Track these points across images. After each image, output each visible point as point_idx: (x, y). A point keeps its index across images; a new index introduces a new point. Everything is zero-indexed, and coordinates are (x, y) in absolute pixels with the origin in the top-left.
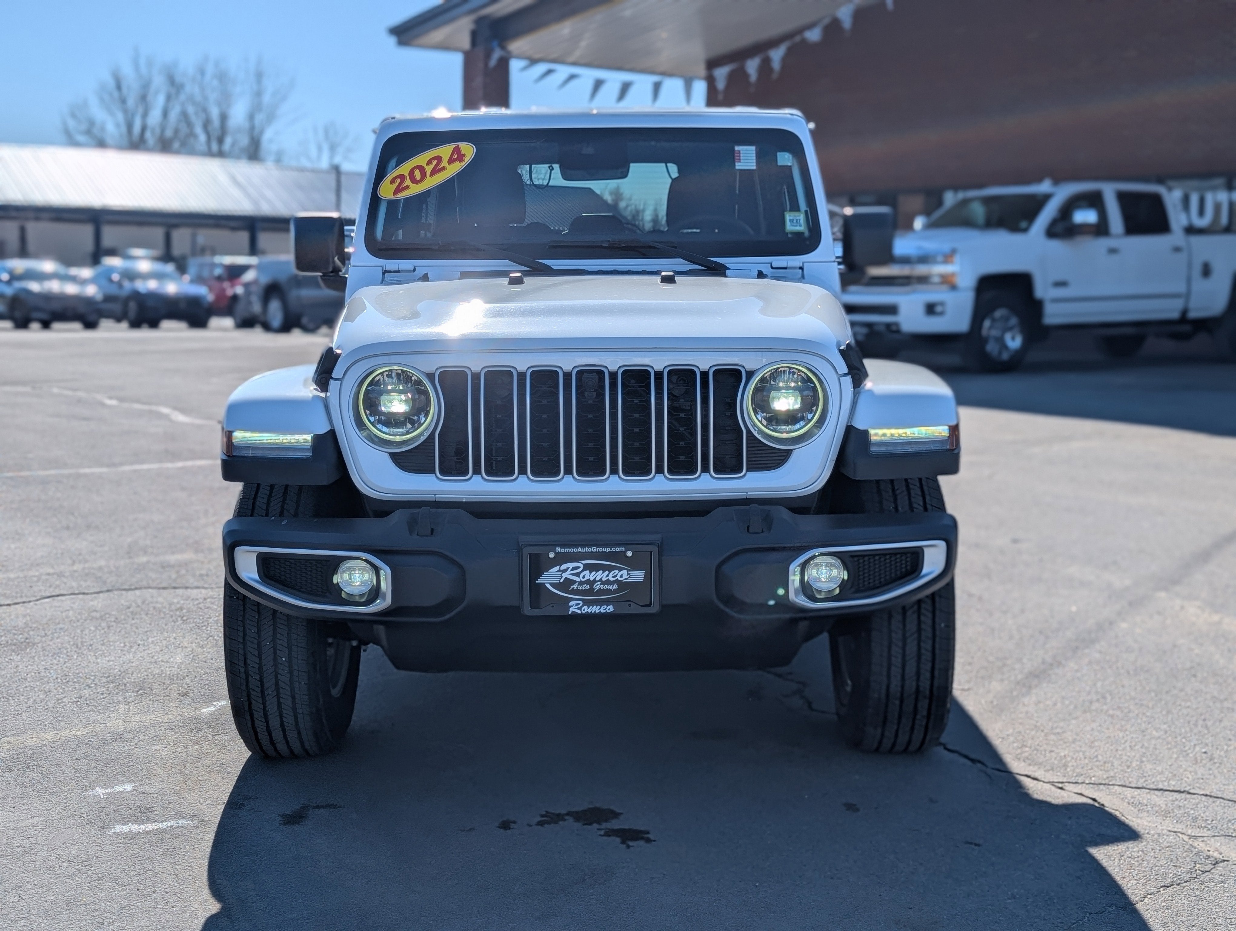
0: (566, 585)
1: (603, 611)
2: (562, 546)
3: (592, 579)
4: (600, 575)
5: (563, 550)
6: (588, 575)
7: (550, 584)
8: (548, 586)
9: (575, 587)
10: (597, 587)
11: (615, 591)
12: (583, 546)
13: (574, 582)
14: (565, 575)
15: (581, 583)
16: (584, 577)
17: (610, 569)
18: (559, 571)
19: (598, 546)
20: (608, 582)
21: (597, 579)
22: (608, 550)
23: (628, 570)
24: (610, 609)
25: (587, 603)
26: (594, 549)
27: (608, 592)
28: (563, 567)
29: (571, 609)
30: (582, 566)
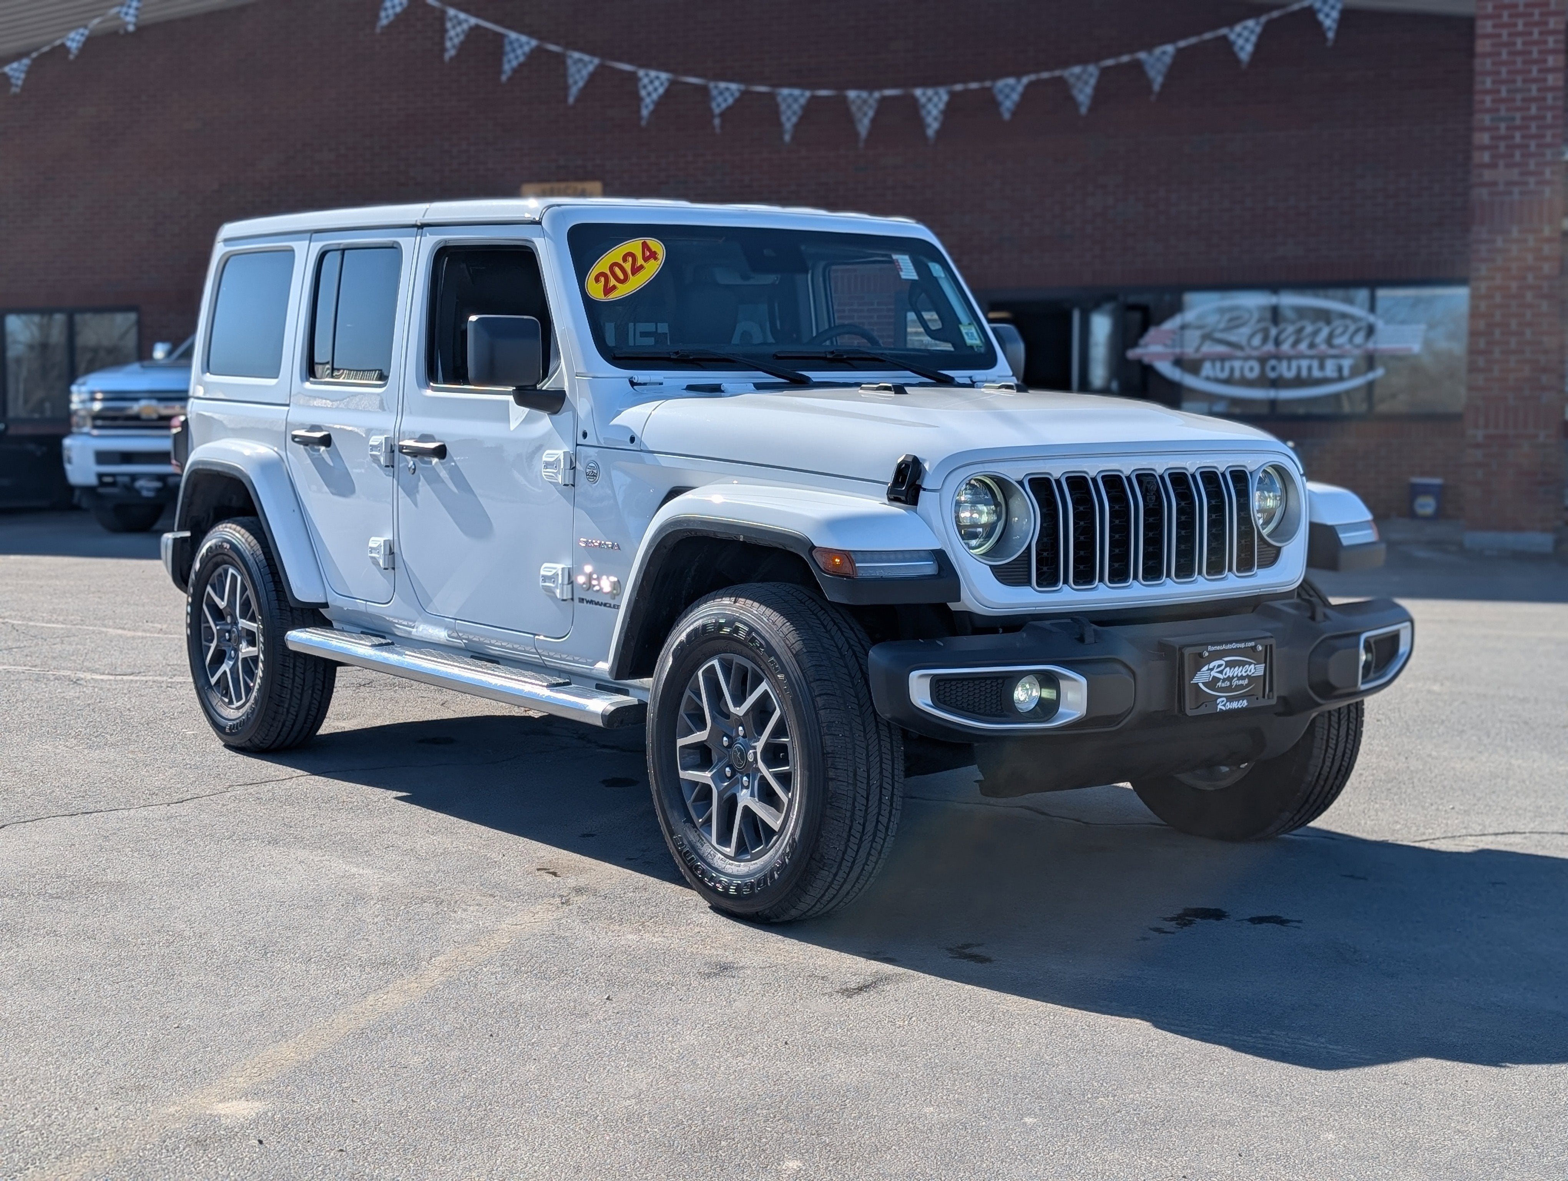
0: (1212, 683)
1: (1240, 707)
2: (1213, 644)
3: (1231, 676)
4: (1237, 671)
5: (1214, 648)
6: (1229, 672)
7: (1202, 683)
8: (1201, 685)
9: (1219, 684)
10: (1235, 682)
11: (1247, 686)
12: (1227, 643)
13: (1218, 679)
14: (1213, 673)
15: (1224, 680)
16: (1226, 674)
17: (1242, 664)
18: (1209, 669)
19: (1237, 642)
20: (1242, 678)
21: (1235, 675)
22: (1242, 645)
23: (1255, 664)
24: (1245, 703)
25: (1230, 699)
26: (1234, 646)
27: (1241, 687)
28: (1211, 666)
29: (1219, 707)
30: (1224, 663)
